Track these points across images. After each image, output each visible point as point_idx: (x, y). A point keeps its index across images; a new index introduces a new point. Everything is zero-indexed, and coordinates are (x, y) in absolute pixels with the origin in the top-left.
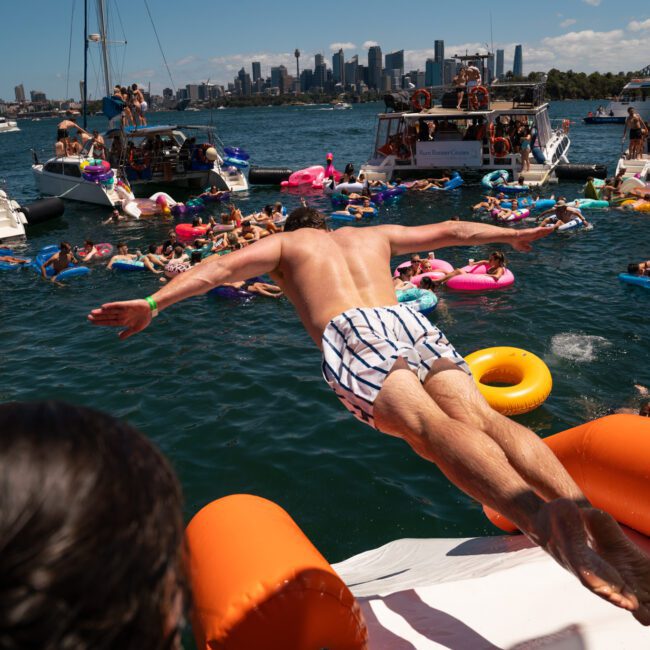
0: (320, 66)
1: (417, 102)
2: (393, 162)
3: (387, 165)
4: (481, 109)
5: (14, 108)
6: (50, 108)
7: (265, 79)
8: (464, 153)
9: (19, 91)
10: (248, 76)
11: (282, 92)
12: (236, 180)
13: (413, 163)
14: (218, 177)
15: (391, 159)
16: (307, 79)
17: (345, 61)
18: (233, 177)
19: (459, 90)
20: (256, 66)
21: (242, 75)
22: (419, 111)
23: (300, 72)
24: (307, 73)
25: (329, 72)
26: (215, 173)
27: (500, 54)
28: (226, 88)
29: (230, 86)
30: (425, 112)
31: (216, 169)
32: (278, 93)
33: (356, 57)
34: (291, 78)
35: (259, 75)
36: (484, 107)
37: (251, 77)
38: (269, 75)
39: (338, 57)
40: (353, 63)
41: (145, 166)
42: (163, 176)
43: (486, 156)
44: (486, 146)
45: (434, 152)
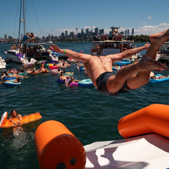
0: (82, 32)
1: (103, 39)
4: (119, 41)
5: (4, 40)
6: (13, 40)
7: (69, 35)
8: (115, 52)
9: (5, 36)
10: (64, 34)
11: (73, 38)
12: (55, 58)
14: (51, 57)
16: (79, 35)
17: (89, 31)
18: (54, 57)
19: (113, 36)
20: (66, 32)
21: (63, 34)
22: (103, 41)
23: (78, 34)
24: (79, 34)
25: (85, 34)
26: (50, 56)
27: (128, 30)
28: (58, 37)
29: (59, 36)
30: (105, 41)
31: (50, 55)
32: (72, 39)
33: (92, 30)
34: (75, 35)
35: (67, 34)
37: (65, 34)
39: (87, 30)
40: (91, 32)
41: (32, 54)
42: (36, 56)
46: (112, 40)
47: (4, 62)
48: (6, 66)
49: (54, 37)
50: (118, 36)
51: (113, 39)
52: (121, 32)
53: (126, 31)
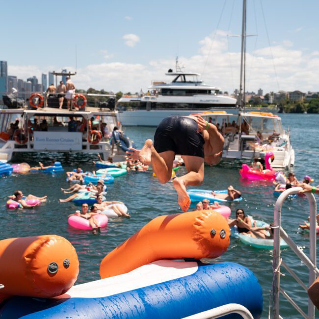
1: (33, 103)
2: (13, 146)
3: (7, 148)
4: (80, 110)
8: (70, 141)
13: (29, 146)
15: (11, 143)
19: (60, 96)
22: (36, 109)
30: (41, 110)
36: (82, 109)
43: (85, 143)
44: (84, 136)
45: (47, 140)
46: (57, 106)
50: (75, 98)
51: (61, 104)
52: (28, 80)
53: (44, 76)
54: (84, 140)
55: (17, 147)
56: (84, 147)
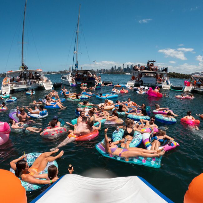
0: (128, 67)
3: (133, 82)
8: (152, 81)
20: (115, 66)
21: (112, 68)
22: (142, 70)
24: (125, 68)
25: (130, 69)
29: (110, 70)
32: (119, 72)
34: (122, 69)
35: (116, 68)
37: (114, 68)
38: (118, 68)
39: (131, 66)
45: (145, 80)
47: (52, 84)
48: (52, 87)
49: (106, 70)
54: (156, 81)
55: (136, 82)
56: (156, 83)
